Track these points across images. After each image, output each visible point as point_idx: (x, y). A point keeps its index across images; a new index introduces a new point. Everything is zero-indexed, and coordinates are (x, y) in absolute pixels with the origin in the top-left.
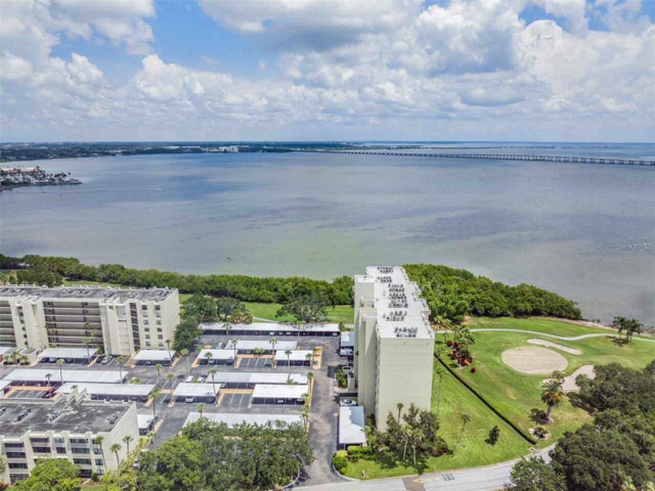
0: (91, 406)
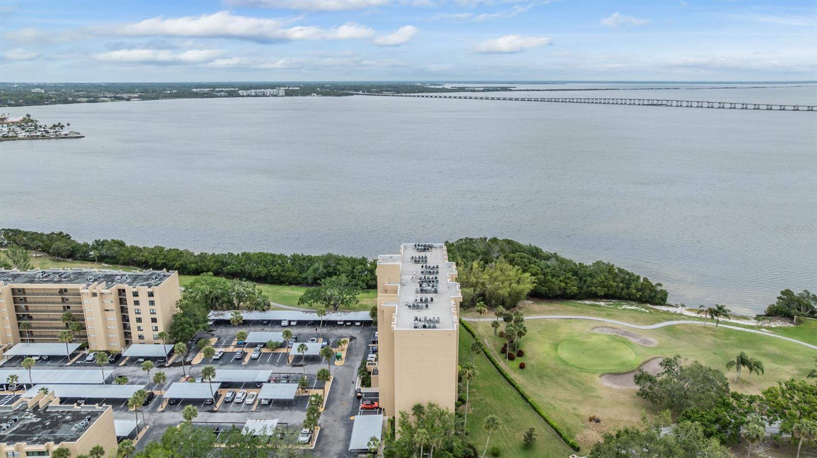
0: (57, 412)
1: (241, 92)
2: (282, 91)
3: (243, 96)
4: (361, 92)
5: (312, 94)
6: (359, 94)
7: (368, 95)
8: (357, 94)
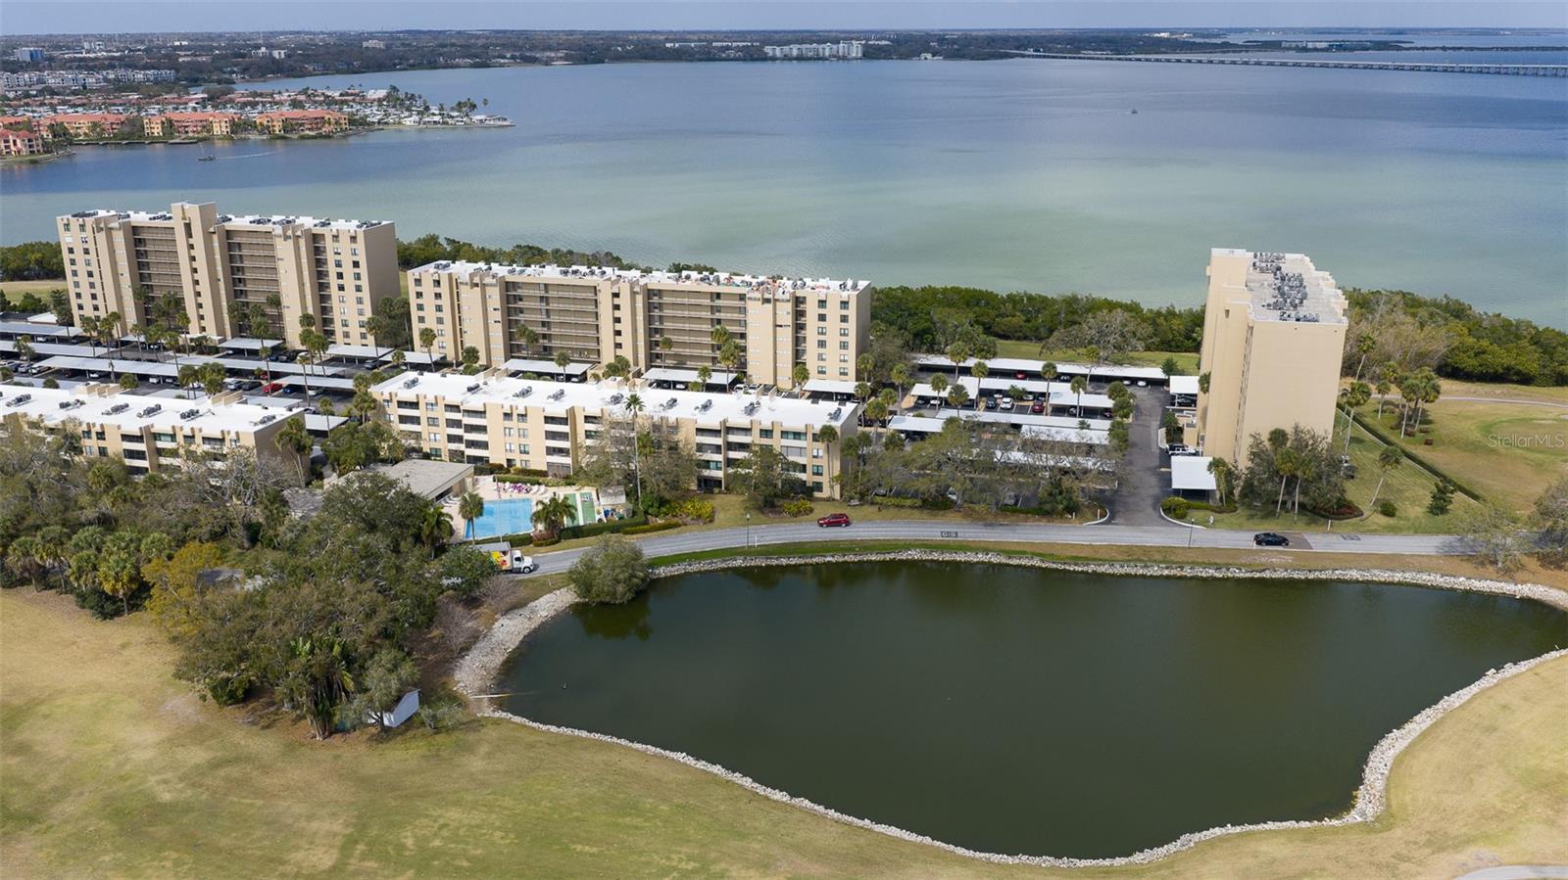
1: (768, 50)
2: (856, 49)
3: (774, 59)
4: (1031, 52)
5: (923, 55)
6: (1029, 56)
7: (1048, 57)
8: (1023, 56)
